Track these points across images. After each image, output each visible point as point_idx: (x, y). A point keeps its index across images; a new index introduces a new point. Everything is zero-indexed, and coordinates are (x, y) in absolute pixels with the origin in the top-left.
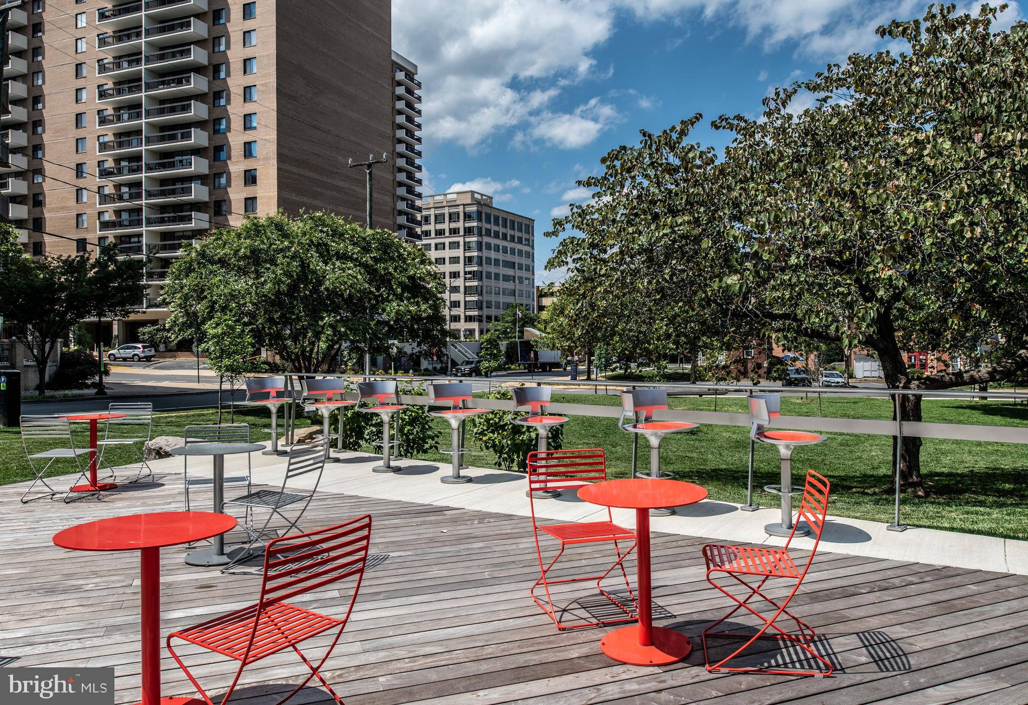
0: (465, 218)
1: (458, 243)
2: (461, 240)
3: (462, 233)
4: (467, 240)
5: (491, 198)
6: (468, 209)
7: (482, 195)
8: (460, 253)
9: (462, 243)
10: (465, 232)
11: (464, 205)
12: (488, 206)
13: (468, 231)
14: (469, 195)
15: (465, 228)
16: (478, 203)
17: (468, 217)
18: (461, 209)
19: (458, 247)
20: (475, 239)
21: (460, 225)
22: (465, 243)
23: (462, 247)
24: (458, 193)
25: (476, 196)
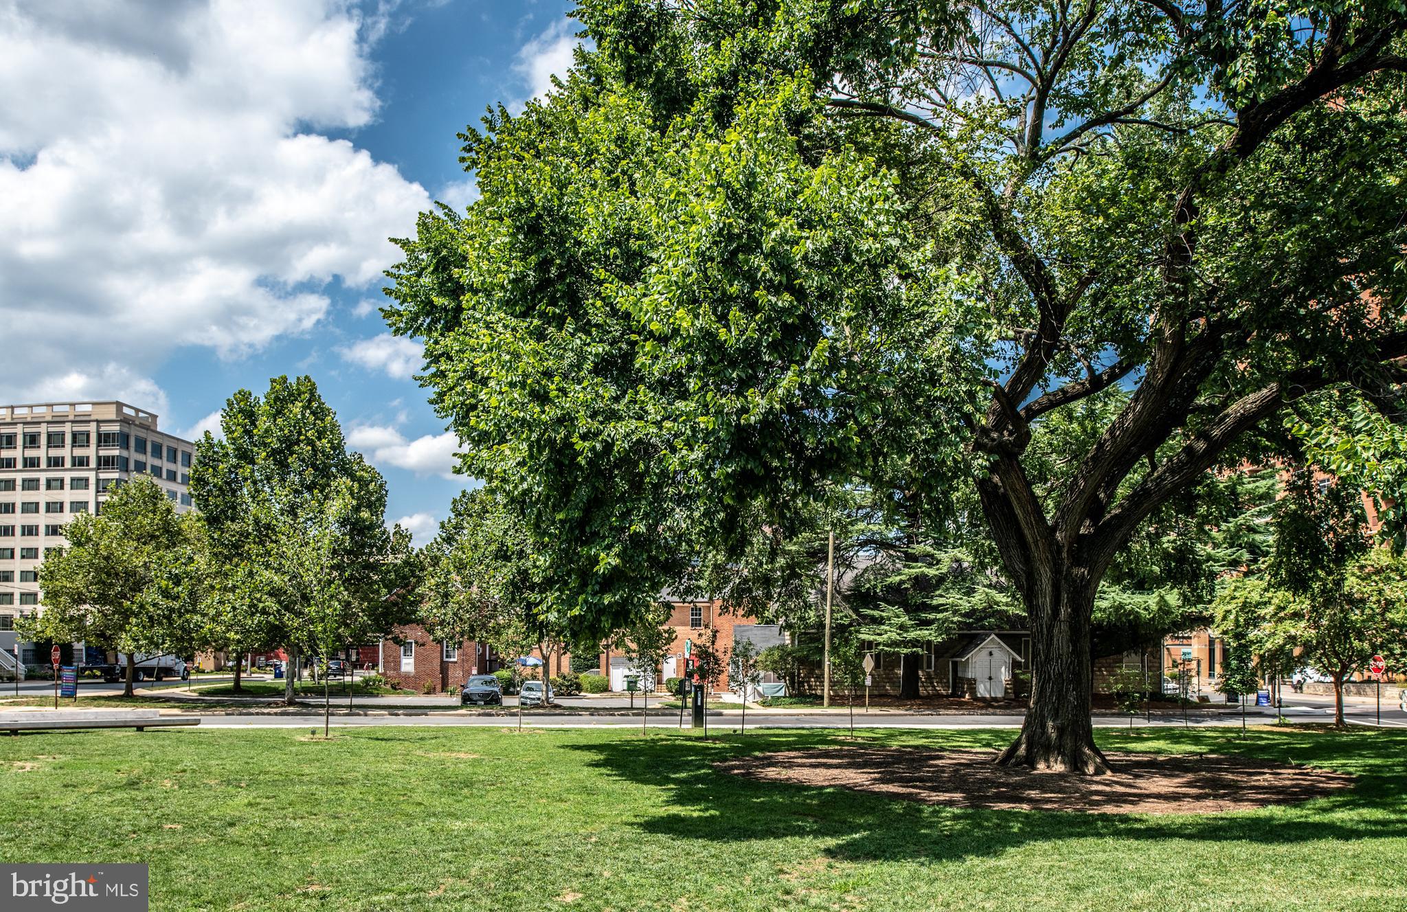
0: (99, 441)
1: (87, 480)
2: (92, 476)
3: (93, 464)
4: (102, 476)
5: (155, 417)
6: (105, 428)
7: (137, 411)
8: (89, 496)
9: (92, 481)
10: (99, 464)
11: (98, 421)
12: (147, 428)
13: (104, 463)
14: (113, 408)
15: (99, 458)
16: (125, 421)
17: (104, 439)
18: (92, 428)
19: (87, 487)
20: (116, 475)
21: (91, 452)
22: (98, 480)
23: (92, 487)
24: (94, 404)
25: (126, 410)
